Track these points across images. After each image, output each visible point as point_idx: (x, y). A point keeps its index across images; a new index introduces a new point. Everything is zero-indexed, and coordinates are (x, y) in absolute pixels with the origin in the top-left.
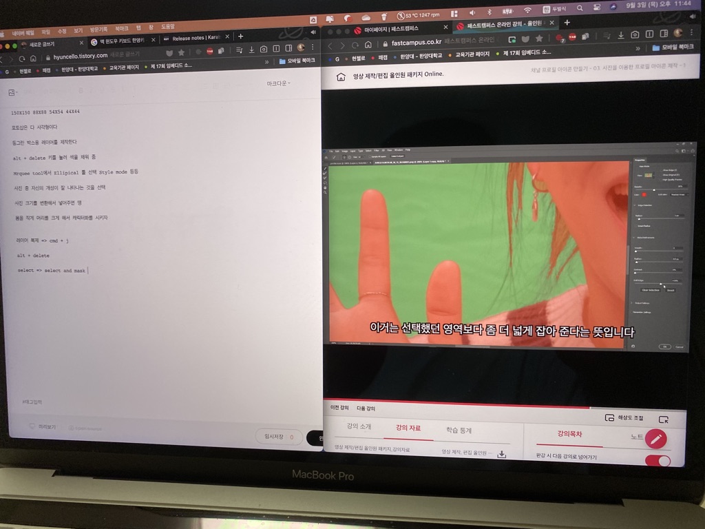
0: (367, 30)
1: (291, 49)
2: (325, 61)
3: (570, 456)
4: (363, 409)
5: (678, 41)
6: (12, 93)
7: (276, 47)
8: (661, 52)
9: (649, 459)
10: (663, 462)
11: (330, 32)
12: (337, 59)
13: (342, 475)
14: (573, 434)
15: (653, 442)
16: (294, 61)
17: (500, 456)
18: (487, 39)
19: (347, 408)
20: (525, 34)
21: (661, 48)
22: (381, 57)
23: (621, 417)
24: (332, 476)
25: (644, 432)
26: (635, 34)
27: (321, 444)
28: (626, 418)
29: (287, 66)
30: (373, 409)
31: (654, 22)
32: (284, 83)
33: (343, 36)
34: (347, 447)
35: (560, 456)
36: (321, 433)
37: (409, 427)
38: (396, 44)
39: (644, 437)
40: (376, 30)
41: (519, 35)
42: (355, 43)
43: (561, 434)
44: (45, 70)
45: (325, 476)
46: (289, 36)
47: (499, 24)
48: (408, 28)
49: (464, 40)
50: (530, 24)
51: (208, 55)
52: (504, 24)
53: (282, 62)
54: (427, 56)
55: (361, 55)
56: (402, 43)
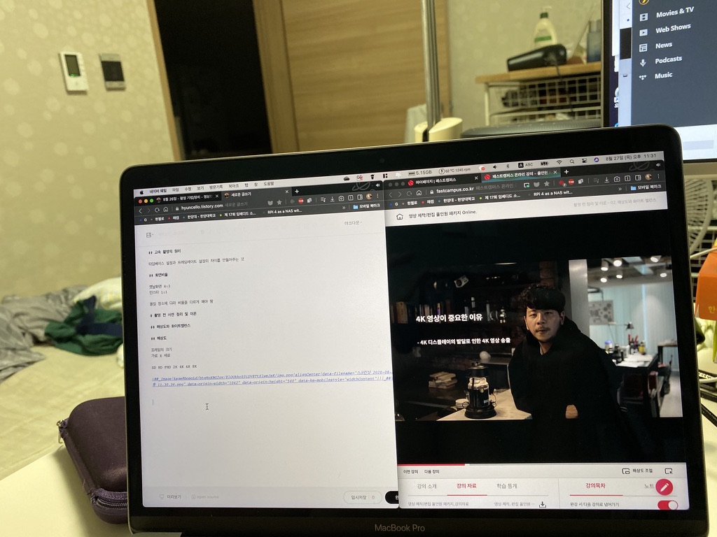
0: (418, 182)
1: (362, 198)
2: (387, 206)
3: (598, 504)
4: (430, 472)
5: (649, 183)
6: (149, 235)
7: (351, 197)
8: (637, 191)
9: (660, 504)
10: (672, 506)
11: (390, 185)
12: (397, 204)
13: (415, 527)
14: (598, 486)
15: (662, 490)
16: (364, 206)
17: (541, 506)
18: (508, 186)
19: (417, 471)
20: (536, 181)
21: (637, 188)
22: (429, 202)
23: (634, 470)
24: (407, 528)
25: (654, 482)
26: (617, 179)
27: (397, 502)
28: (639, 471)
29: (360, 210)
30: (438, 471)
31: (630, 169)
32: (358, 222)
33: (400, 187)
34: (418, 504)
35: (589, 505)
36: (396, 493)
37: (467, 485)
38: (440, 191)
39: (655, 486)
40: (425, 182)
41: (531, 182)
42: (409, 192)
43: (588, 486)
44: (174, 218)
45: (401, 528)
46: (359, 188)
47: (516, 174)
48: (448, 180)
49: (491, 187)
50: (539, 173)
51: (299, 204)
52: (520, 174)
53: (355, 207)
54: (463, 199)
55: (414, 200)
56: (444, 191)
